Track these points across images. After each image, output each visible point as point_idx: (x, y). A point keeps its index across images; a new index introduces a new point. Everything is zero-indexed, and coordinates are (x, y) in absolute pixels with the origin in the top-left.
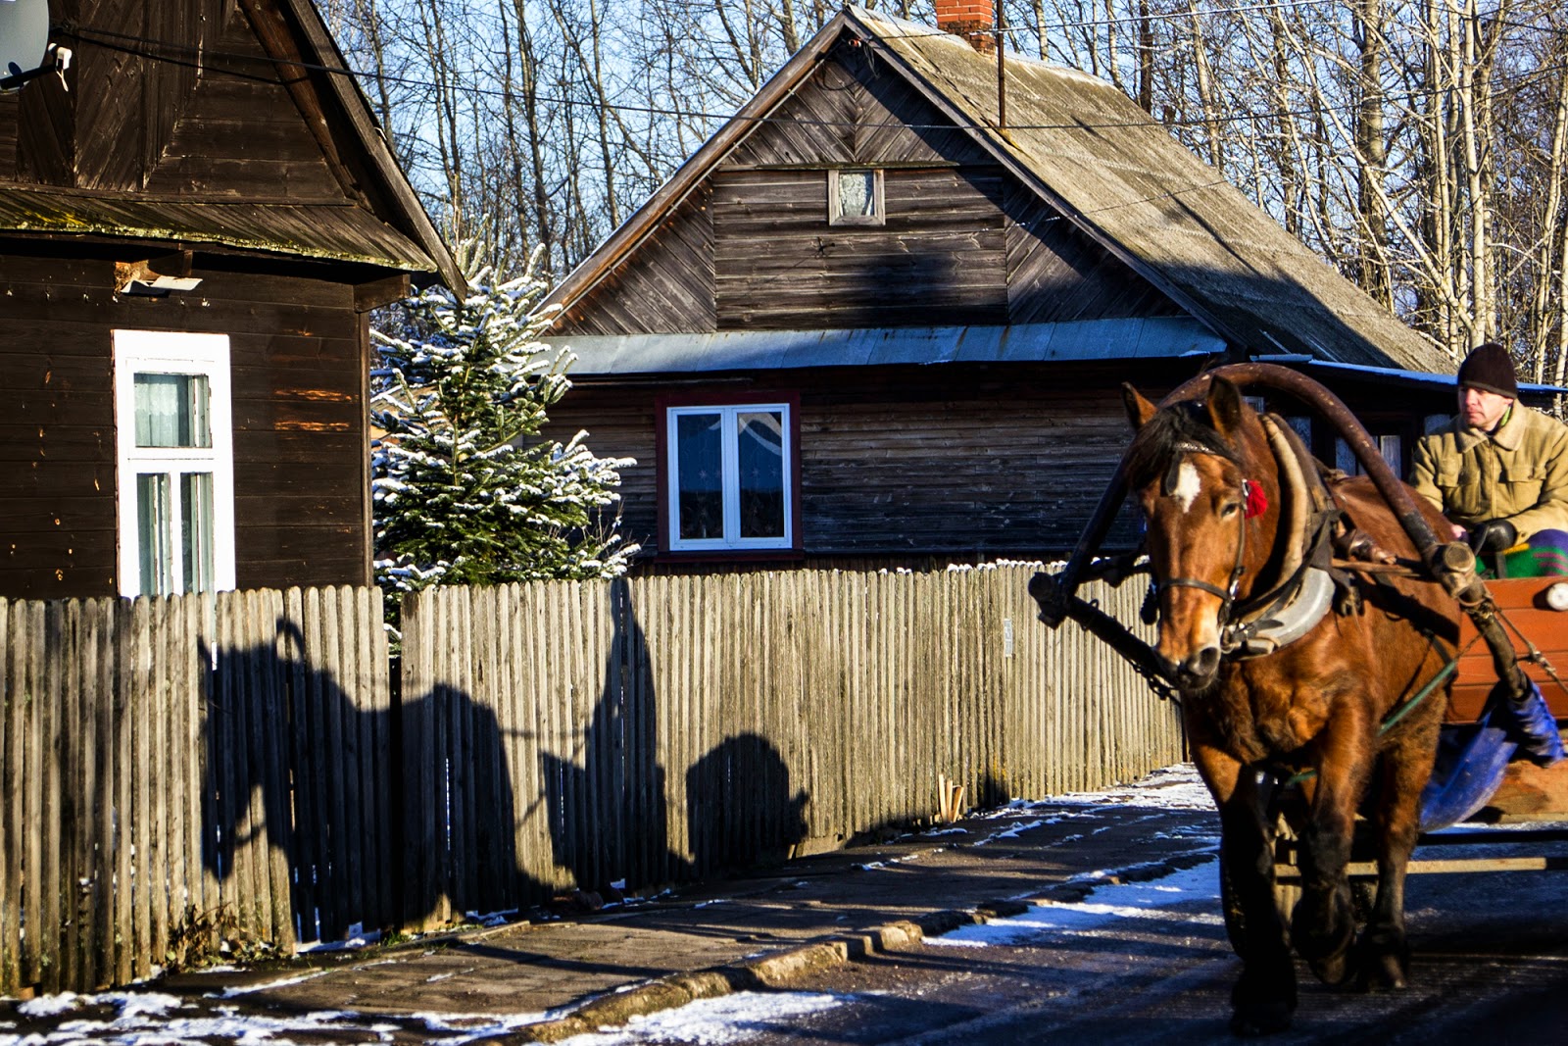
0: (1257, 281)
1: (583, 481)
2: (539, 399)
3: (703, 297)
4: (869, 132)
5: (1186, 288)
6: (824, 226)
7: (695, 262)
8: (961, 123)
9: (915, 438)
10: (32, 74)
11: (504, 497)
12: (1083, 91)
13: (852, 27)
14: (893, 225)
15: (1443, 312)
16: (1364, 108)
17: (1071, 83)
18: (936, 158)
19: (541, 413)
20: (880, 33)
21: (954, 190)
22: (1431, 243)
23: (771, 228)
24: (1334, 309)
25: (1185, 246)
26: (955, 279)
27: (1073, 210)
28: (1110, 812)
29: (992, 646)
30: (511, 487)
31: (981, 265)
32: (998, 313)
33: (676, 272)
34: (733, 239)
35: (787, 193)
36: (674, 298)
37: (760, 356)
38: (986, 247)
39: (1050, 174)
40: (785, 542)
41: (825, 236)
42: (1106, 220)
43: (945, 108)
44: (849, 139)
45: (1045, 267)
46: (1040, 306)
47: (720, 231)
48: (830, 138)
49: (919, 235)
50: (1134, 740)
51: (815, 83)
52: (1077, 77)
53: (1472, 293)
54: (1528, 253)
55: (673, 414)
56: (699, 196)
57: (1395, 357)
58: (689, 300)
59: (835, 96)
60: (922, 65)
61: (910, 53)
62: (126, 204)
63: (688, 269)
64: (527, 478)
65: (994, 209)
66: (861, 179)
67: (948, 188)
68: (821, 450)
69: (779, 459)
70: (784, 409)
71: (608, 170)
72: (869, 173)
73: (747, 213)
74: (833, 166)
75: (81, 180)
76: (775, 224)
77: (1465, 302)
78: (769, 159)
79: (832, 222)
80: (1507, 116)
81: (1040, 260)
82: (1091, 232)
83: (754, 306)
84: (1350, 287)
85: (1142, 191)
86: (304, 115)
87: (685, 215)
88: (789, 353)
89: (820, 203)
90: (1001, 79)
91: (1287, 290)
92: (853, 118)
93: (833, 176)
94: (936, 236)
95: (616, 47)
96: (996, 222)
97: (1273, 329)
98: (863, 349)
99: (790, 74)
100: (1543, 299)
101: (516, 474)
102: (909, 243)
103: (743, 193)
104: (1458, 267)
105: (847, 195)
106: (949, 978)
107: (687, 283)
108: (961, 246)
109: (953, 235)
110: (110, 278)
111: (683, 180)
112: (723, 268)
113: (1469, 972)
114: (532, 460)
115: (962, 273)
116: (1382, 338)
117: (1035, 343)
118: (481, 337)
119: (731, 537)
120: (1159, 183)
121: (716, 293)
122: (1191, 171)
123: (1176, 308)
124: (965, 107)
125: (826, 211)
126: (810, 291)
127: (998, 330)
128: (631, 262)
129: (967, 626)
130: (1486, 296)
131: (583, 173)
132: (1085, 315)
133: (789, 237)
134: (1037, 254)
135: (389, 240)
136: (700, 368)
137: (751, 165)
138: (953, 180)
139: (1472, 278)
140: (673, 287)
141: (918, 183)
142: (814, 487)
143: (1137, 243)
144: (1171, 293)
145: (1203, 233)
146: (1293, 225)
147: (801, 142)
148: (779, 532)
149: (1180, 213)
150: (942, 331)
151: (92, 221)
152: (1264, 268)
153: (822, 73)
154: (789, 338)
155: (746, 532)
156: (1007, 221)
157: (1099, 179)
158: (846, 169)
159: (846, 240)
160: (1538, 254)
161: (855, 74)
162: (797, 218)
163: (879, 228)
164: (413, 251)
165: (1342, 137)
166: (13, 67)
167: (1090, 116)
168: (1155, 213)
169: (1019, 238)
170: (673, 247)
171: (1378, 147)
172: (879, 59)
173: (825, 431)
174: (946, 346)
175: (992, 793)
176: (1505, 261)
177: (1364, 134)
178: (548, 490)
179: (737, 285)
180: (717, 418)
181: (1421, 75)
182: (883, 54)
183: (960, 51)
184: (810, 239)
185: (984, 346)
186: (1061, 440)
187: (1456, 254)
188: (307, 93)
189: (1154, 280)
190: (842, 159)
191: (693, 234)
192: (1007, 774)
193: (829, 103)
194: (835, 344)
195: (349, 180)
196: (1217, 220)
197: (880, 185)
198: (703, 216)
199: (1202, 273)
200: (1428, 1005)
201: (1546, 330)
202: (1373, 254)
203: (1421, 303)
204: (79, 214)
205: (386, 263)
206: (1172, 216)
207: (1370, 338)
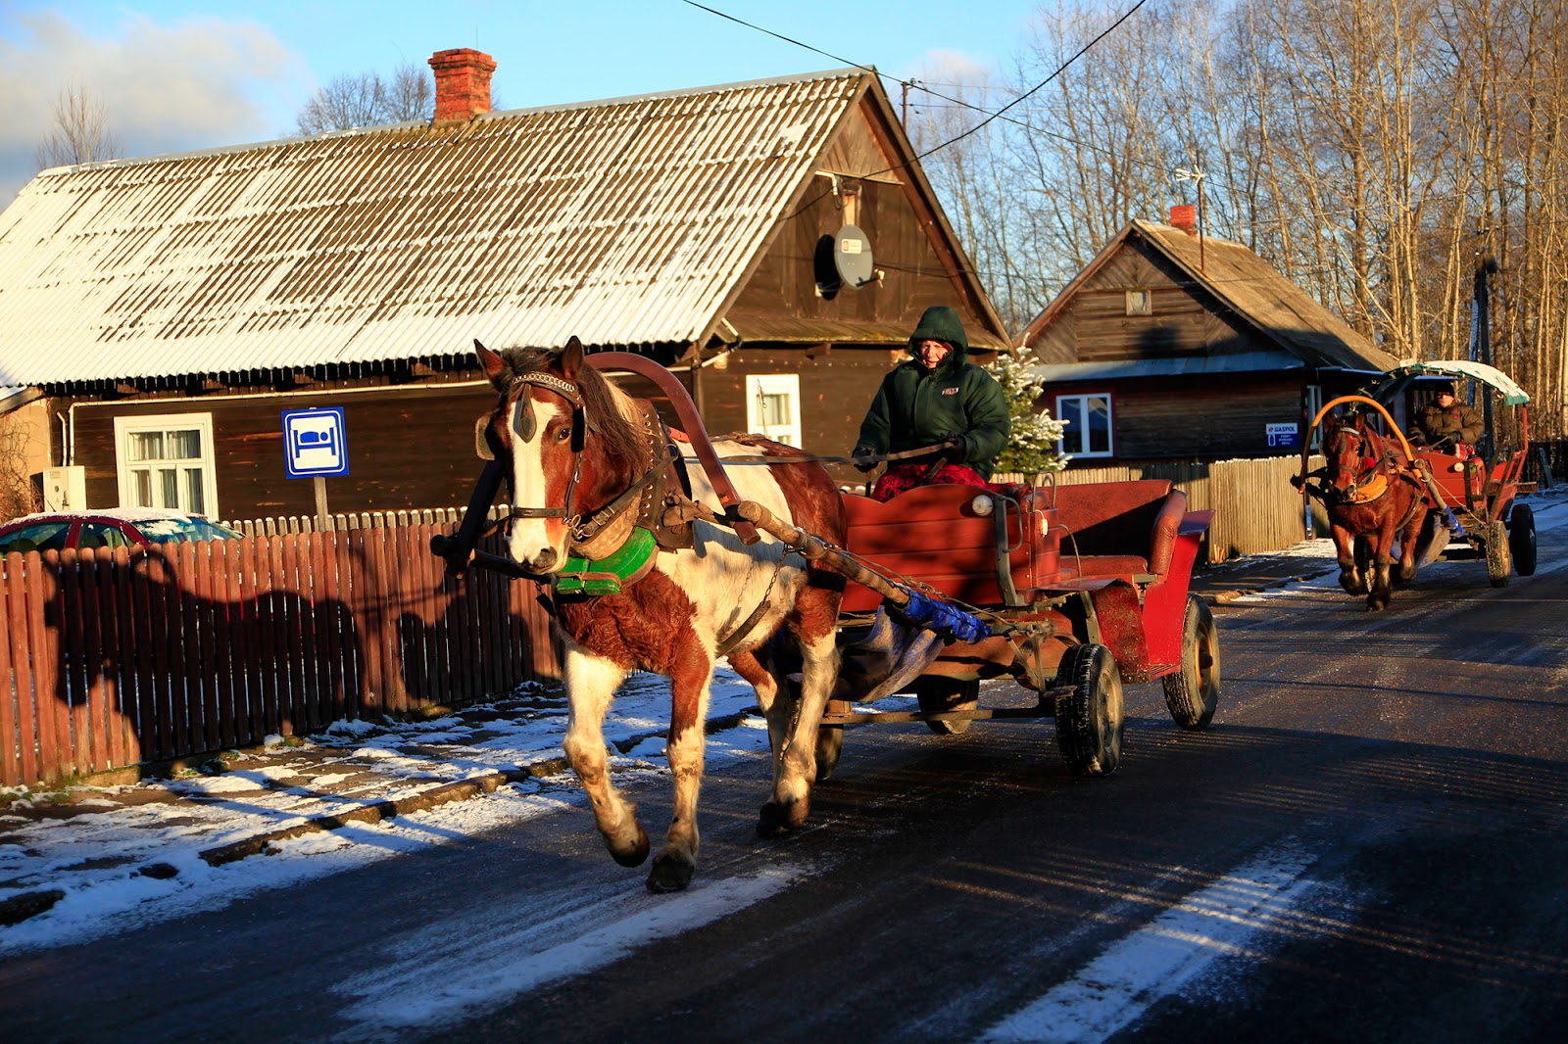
0: (1316, 335)
1: (1050, 431)
2: (1029, 397)
3: (1072, 348)
4: (1144, 274)
5: (1286, 338)
6: (1124, 315)
7: (1068, 332)
8: (1198, 281)
9: (1166, 407)
10: (867, 282)
11: (1017, 437)
12: (1235, 251)
13: (1136, 228)
14: (1155, 314)
15: (1397, 343)
16: (1358, 248)
17: (1229, 247)
18: (1175, 285)
19: (1030, 403)
20: (1147, 230)
21: (1181, 298)
22: (1391, 312)
23: (1101, 317)
24: (1350, 345)
25: (1282, 320)
26: (1183, 337)
27: (1236, 307)
28: (1283, 558)
29: (1233, 494)
30: (1019, 434)
31: (1194, 331)
32: (1202, 352)
33: (1059, 337)
34: (1084, 322)
35: (1107, 301)
36: (1058, 349)
37: (1097, 373)
38: (1197, 323)
39: (1224, 289)
40: (1109, 454)
41: (1125, 320)
42: (1250, 310)
43: (1177, 263)
44: (1135, 277)
45: (1223, 331)
46: (1221, 349)
47: (1078, 319)
48: (1126, 277)
49: (1166, 318)
50: (1286, 530)
51: (1119, 253)
52: (1232, 245)
53: (1411, 334)
54: (1437, 317)
55: (1059, 399)
56: (1069, 304)
57: (1378, 366)
58: (1065, 349)
59: (1128, 259)
60: (1167, 244)
61: (1162, 239)
62: (896, 328)
63: (1064, 336)
64: (1026, 430)
65: (1200, 306)
66: (1140, 295)
67: (1181, 299)
68: (1126, 413)
69: (1106, 421)
70: (1108, 396)
71: (1010, 288)
72: (1144, 292)
73: (1090, 311)
74: (1128, 289)
75: (878, 320)
76: (1103, 316)
77: (1408, 339)
78: (1099, 287)
79: (1128, 313)
80: (1425, 257)
81: (1221, 328)
82: (1244, 316)
83: (1094, 351)
84: (1353, 333)
85: (1264, 296)
86: (956, 289)
87: (1062, 312)
88: (1111, 371)
89: (1122, 306)
90: (1202, 249)
91: (1330, 339)
92: (1136, 268)
93: (1128, 294)
94: (1173, 318)
95: (1011, 231)
96: (1201, 312)
97: (1324, 355)
98: (1142, 369)
99: (1108, 249)
100: (1444, 337)
101: (1021, 428)
102: (1162, 322)
103: (1088, 302)
104: (1404, 324)
105: (1135, 302)
106: (1247, 611)
107: (1065, 342)
108: (1185, 323)
109: (1182, 318)
110: (890, 358)
111: (1062, 297)
112: (1080, 335)
113: (1441, 605)
114: (1028, 422)
115: (1186, 334)
116: (1373, 357)
117: (1219, 365)
118: (1005, 372)
119: (1086, 452)
120: (1271, 292)
121: (1077, 346)
122: (1286, 287)
123: (1282, 348)
124: (1185, 262)
125: (1125, 309)
126: (1118, 344)
127: (1203, 359)
128: (1039, 334)
129: (1224, 485)
130: (1417, 335)
131: (997, 289)
132: (1241, 352)
133: (1110, 321)
134: (1219, 325)
135: (990, 337)
136: (1071, 378)
137: (1091, 289)
138: (1182, 294)
139: (1411, 327)
140: (1058, 343)
141: (1166, 295)
142: (1123, 430)
143: (1263, 319)
144: (1280, 341)
145: (1292, 313)
146: (1325, 303)
147: (1113, 279)
148: (1107, 449)
149: (1281, 305)
150: (1177, 360)
151: (887, 336)
152: (1318, 328)
153: (1122, 248)
154: (1110, 365)
155: (1092, 449)
156: (1206, 311)
157: (1245, 291)
158: (1134, 290)
159: (1134, 321)
160: (1441, 317)
161: (1137, 249)
162: (1113, 312)
163: (1149, 316)
164: (998, 342)
165: (1348, 263)
166: (860, 279)
167: (1239, 262)
168: (1270, 305)
169: (1212, 319)
170: (1057, 326)
171: (1364, 268)
172: (1148, 242)
173: (1127, 405)
174: (1180, 367)
175: (1233, 552)
176: (1425, 320)
177: (1357, 261)
178: (1035, 435)
179: (1086, 342)
180: (1077, 401)
181: (1384, 237)
182: (1150, 240)
183: (1181, 237)
184: (1118, 322)
185: (1197, 366)
186: (1232, 406)
187: (1403, 317)
188: (958, 281)
189: (1274, 337)
190: (1131, 286)
191: (1066, 320)
192: (1238, 544)
193: (1126, 262)
194: (1130, 368)
195: (974, 314)
196: (1297, 307)
197: (1149, 297)
198: (1070, 312)
199: (1292, 332)
200: (1428, 614)
201: (1445, 351)
202: (1365, 318)
203: (1385, 339)
204: (882, 333)
205: (989, 347)
206: (1278, 306)
207: (1367, 358)
